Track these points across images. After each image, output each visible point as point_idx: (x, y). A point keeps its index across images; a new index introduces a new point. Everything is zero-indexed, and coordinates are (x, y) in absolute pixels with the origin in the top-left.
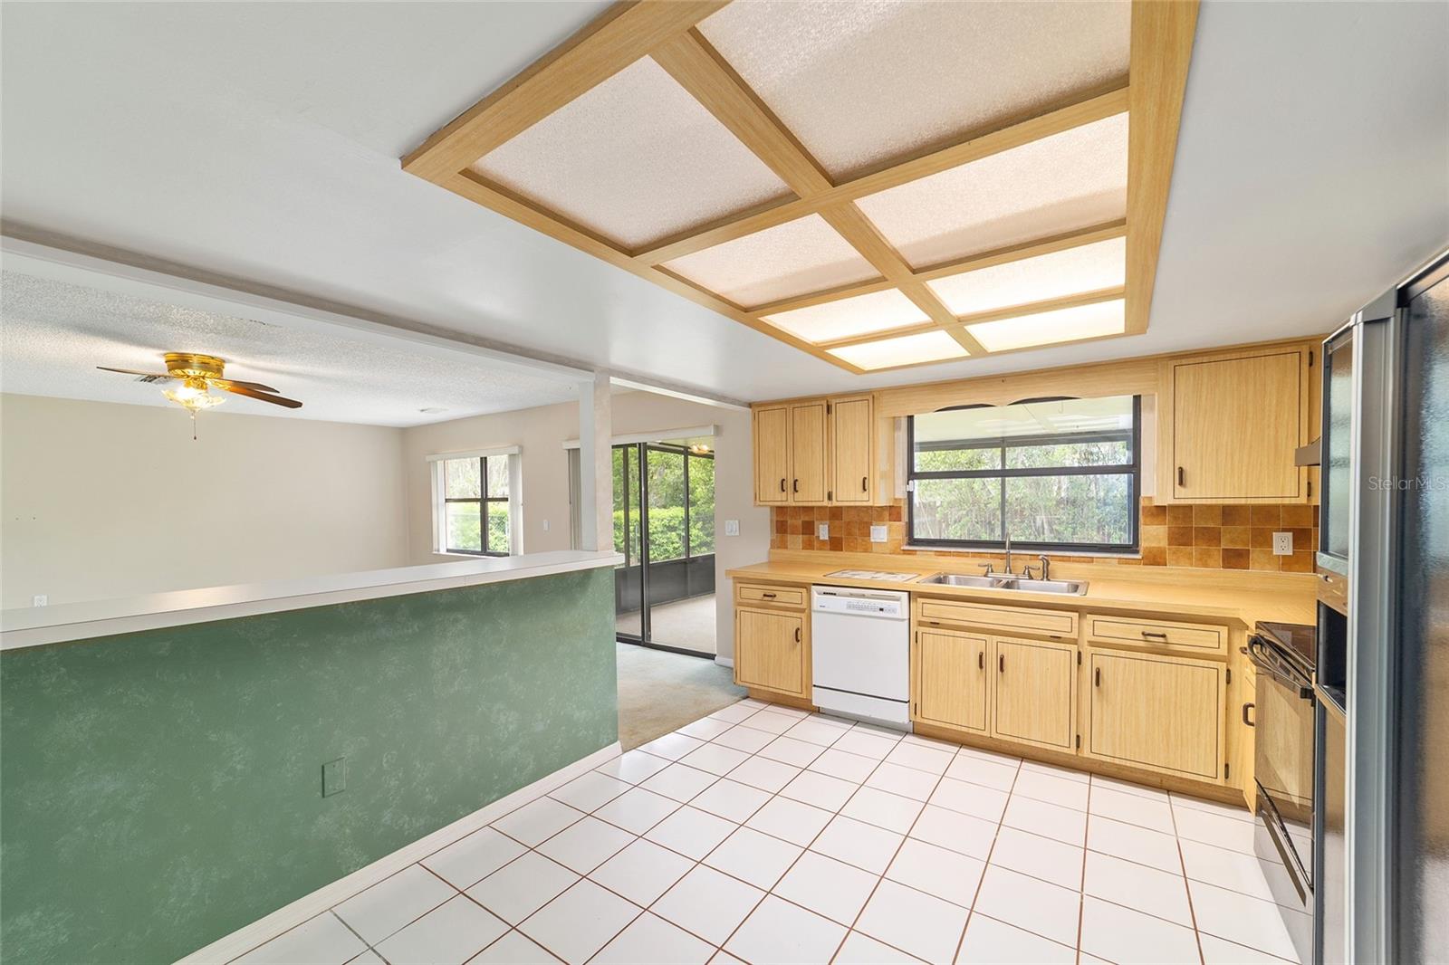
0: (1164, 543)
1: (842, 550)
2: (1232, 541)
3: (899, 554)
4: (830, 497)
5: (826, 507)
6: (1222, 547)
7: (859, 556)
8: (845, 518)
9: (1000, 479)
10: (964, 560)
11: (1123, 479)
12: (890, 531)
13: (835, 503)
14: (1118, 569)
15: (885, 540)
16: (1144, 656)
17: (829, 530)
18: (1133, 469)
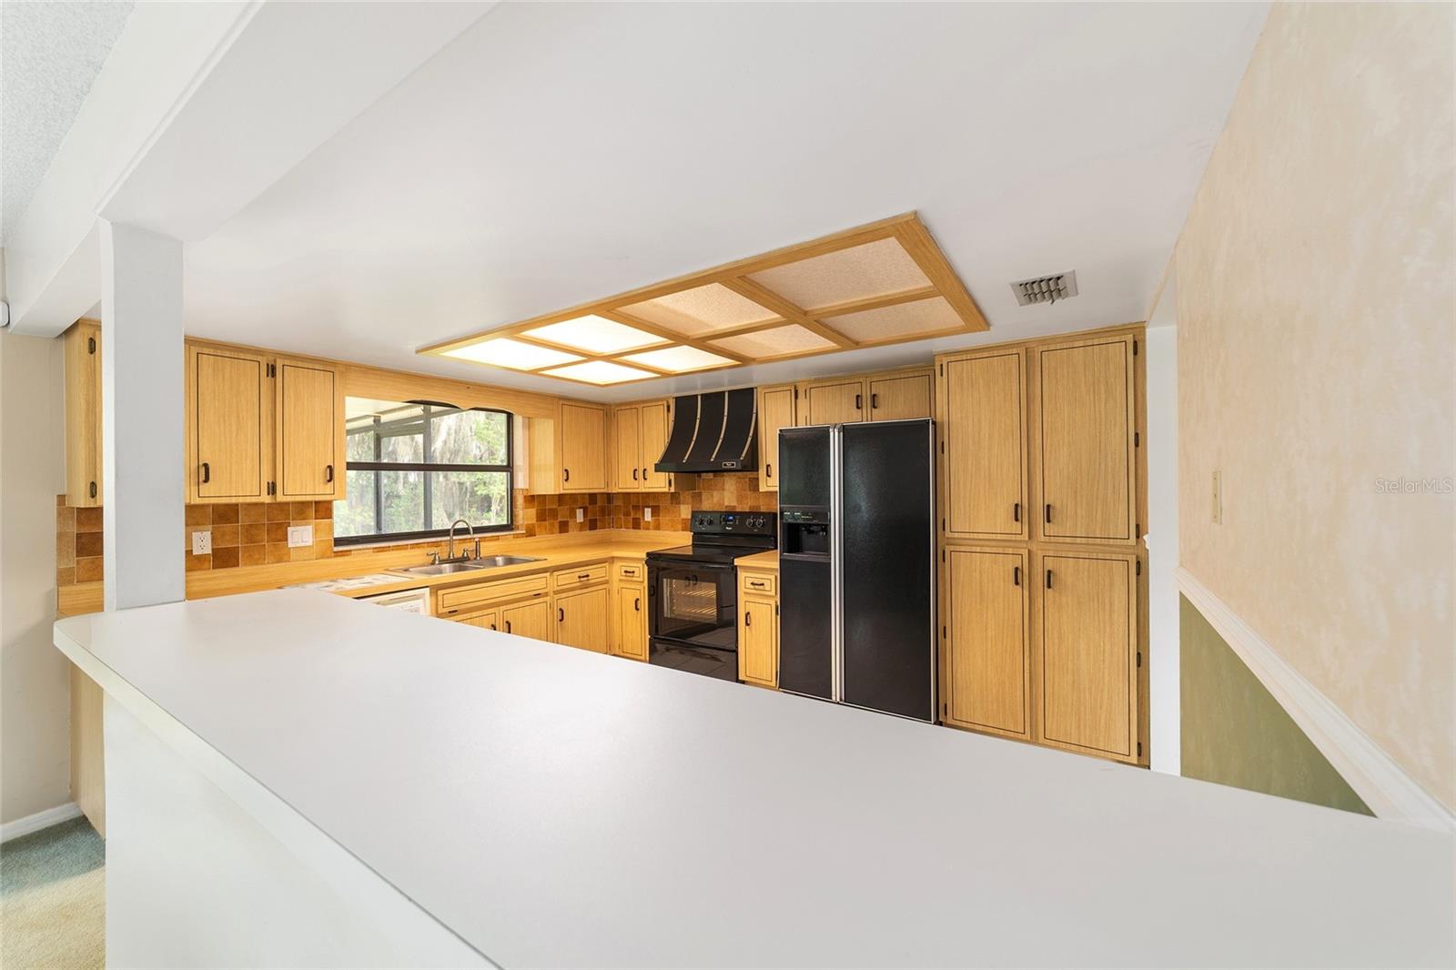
0: (534, 521)
1: (238, 565)
2: (562, 517)
3: (328, 557)
4: (272, 489)
5: (263, 504)
6: (559, 520)
7: (271, 570)
8: (243, 519)
9: (422, 472)
10: (403, 553)
11: (503, 476)
12: (316, 531)
13: (280, 498)
14: (514, 542)
15: (310, 544)
16: (579, 592)
17: (213, 539)
18: (509, 468)
